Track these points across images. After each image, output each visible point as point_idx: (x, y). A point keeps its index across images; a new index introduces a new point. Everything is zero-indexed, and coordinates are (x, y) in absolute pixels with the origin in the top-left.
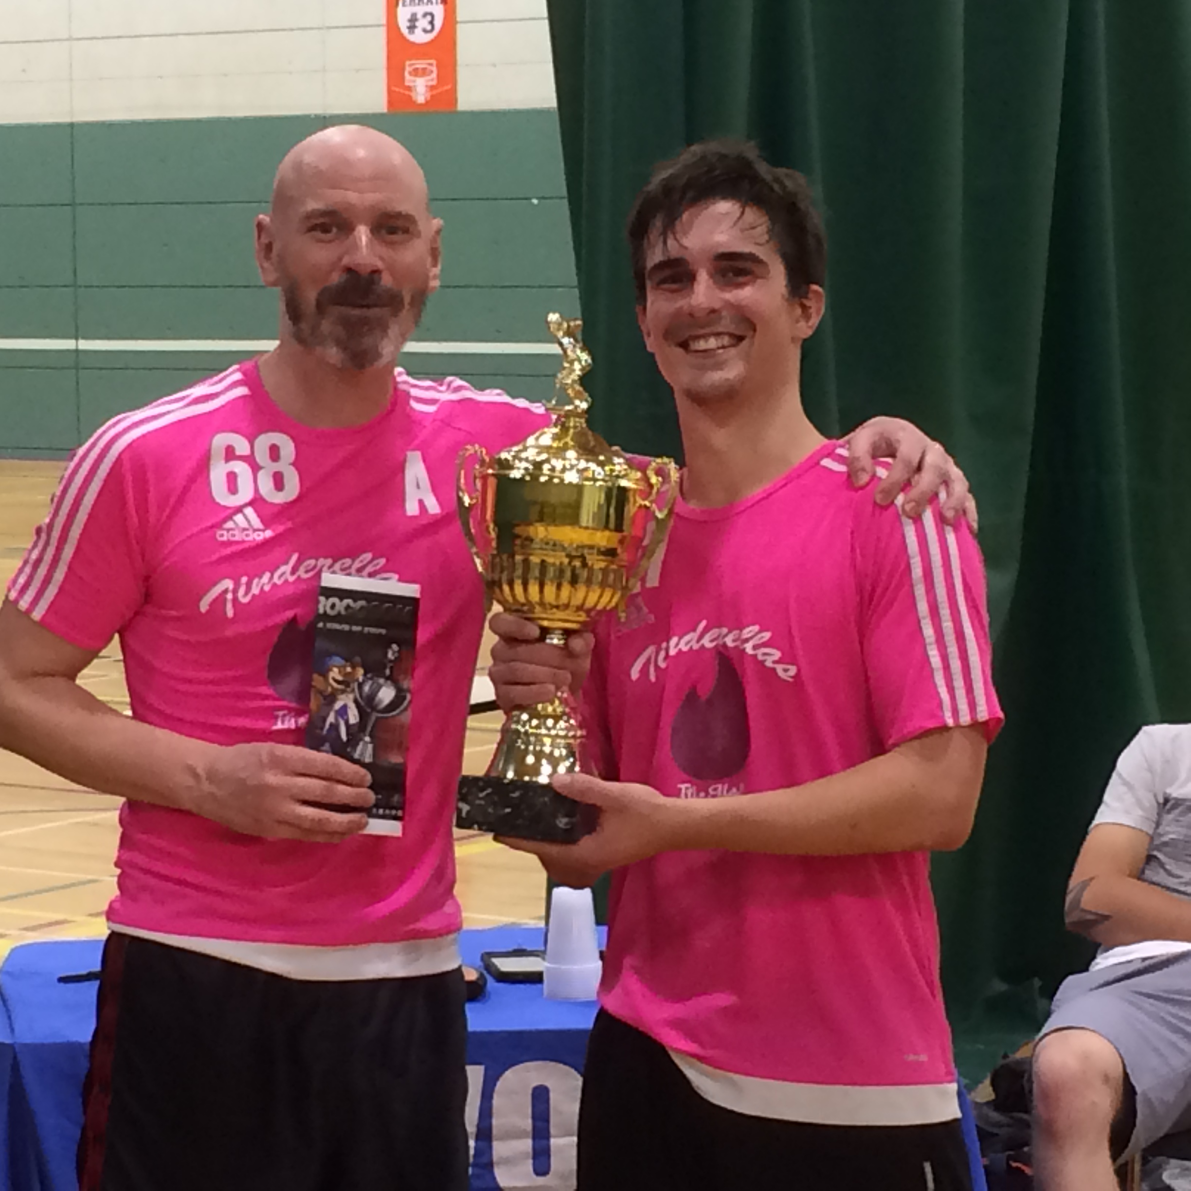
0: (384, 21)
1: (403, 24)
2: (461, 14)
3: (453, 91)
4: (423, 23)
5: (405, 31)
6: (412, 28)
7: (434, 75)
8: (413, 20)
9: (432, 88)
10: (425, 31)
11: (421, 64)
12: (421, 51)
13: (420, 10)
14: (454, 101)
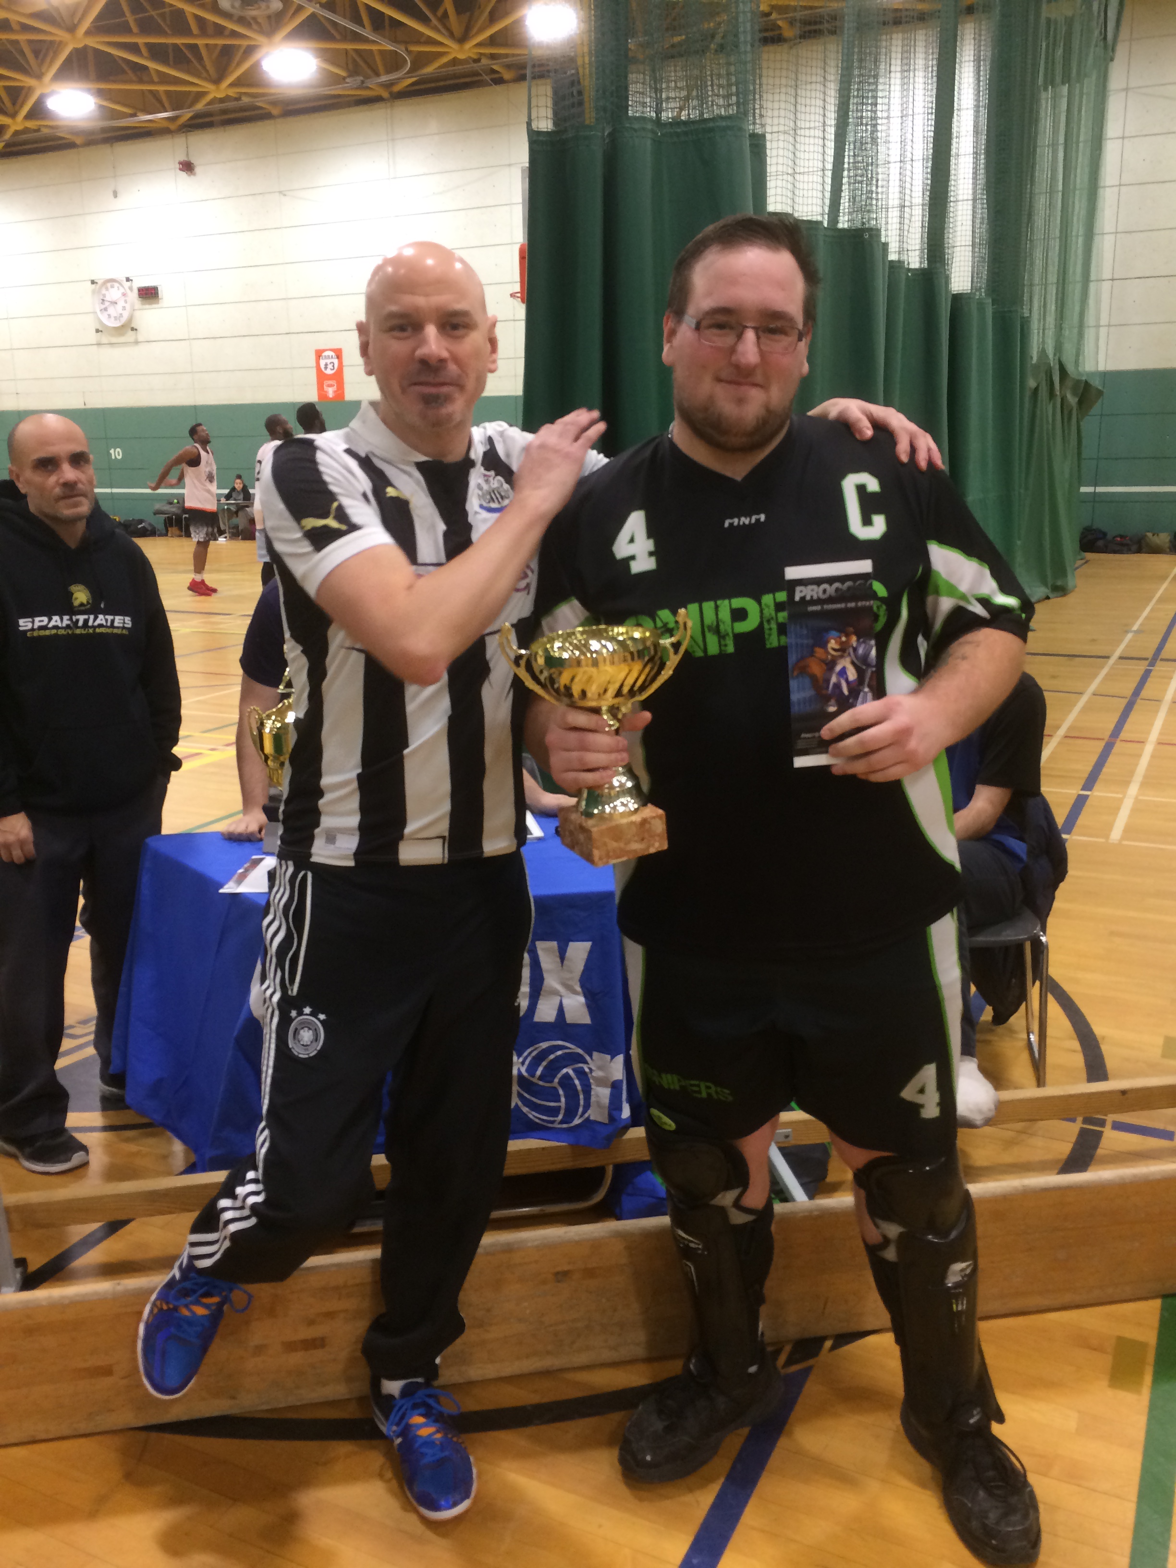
0: (314, 364)
1: (322, 366)
2: (345, 362)
3: (343, 393)
4: (330, 366)
5: (323, 369)
6: (326, 368)
7: (335, 387)
8: (326, 365)
9: (335, 392)
10: (331, 369)
11: (330, 382)
12: (330, 377)
13: (329, 361)
14: (343, 397)
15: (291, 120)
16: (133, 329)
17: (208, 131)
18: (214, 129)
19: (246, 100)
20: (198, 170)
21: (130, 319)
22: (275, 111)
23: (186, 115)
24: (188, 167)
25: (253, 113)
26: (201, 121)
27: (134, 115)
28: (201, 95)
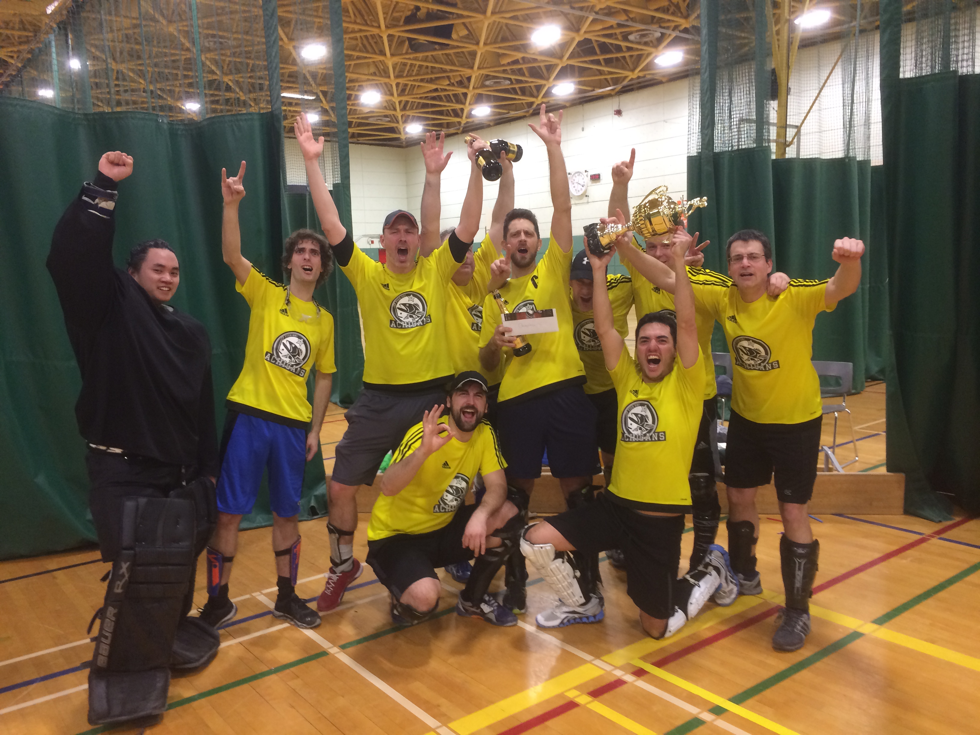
15: (672, 83)
16: (586, 196)
17: (629, 93)
18: (633, 92)
19: (649, 77)
20: (623, 113)
21: (586, 191)
22: (664, 80)
23: (619, 87)
24: (619, 113)
25: (652, 82)
26: (626, 89)
27: (594, 90)
28: (626, 77)
